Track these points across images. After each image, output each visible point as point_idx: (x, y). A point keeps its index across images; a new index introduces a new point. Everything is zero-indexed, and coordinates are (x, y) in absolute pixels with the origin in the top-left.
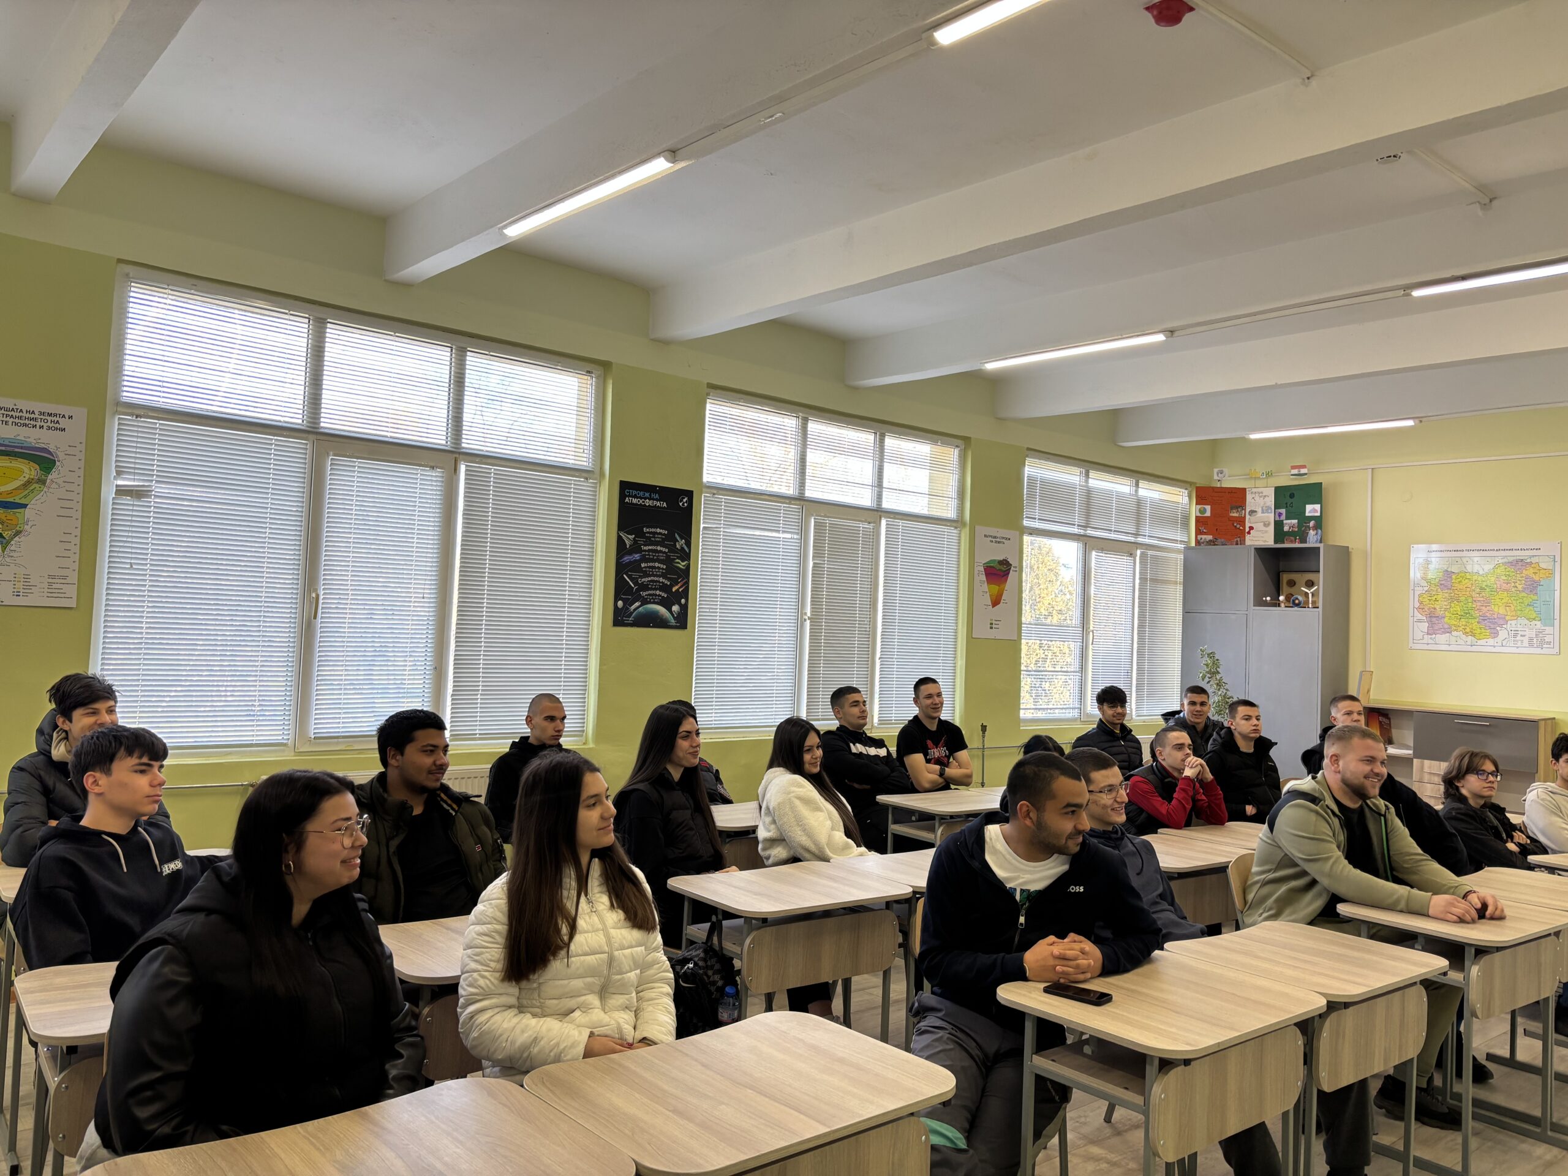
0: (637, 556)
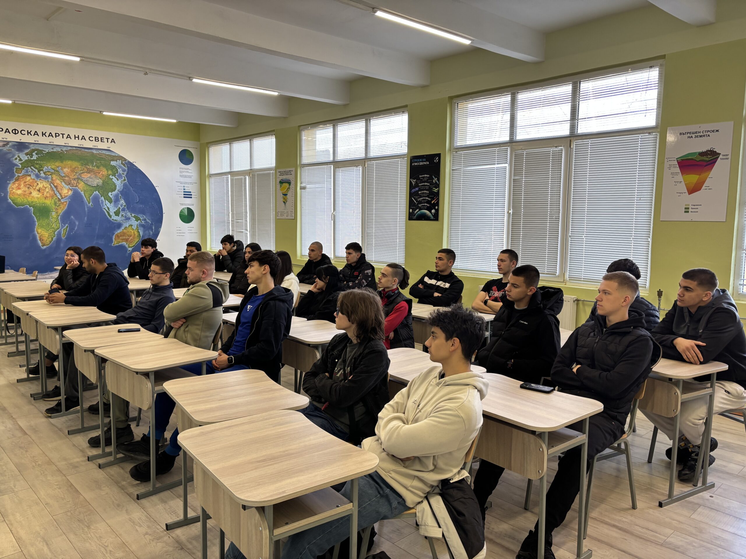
0: (417, 189)
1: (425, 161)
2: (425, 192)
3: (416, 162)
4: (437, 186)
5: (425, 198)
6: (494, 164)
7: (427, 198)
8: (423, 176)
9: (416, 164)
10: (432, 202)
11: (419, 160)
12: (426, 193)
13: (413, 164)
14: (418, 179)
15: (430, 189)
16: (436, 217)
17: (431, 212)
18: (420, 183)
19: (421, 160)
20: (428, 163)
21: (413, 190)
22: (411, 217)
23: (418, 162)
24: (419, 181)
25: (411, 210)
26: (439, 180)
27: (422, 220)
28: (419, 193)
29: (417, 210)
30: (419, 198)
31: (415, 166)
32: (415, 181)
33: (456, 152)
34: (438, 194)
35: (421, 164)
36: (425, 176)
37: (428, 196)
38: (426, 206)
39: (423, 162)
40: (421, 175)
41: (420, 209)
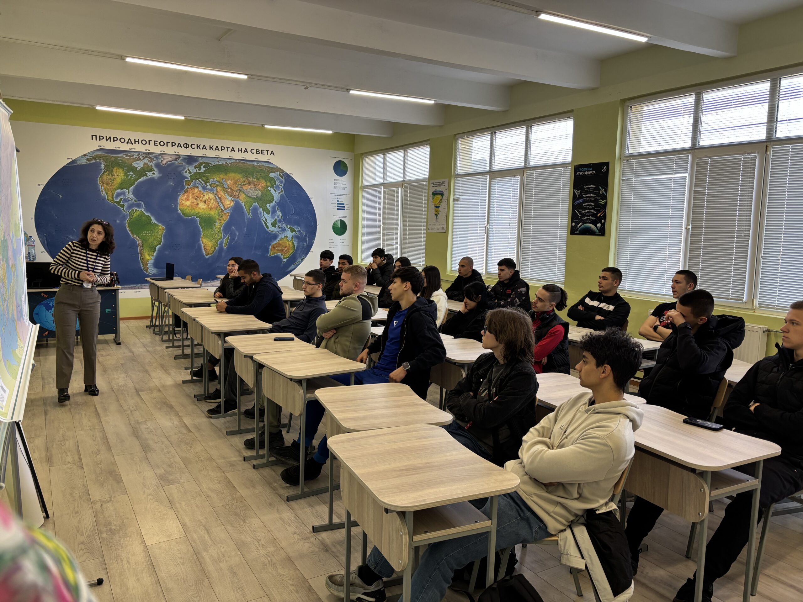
0: (581, 200)
1: (591, 171)
2: (590, 203)
3: (581, 171)
4: (605, 197)
5: (590, 211)
6: (672, 174)
7: (592, 211)
8: (589, 186)
9: (581, 173)
10: (598, 216)
11: (584, 169)
12: (591, 205)
13: (577, 174)
14: (582, 189)
15: (596, 201)
16: (602, 232)
17: (596, 226)
18: (585, 195)
19: (586, 169)
20: (595, 172)
21: (577, 202)
22: (574, 231)
23: (584, 171)
24: (583, 192)
25: (573, 224)
26: (606, 191)
27: (586, 235)
28: (584, 205)
29: (581, 224)
30: (583, 210)
31: (580, 175)
32: (579, 191)
33: (627, 160)
34: (605, 206)
35: (587, 173)
36: (591, 186)
37: (593, 209)
38: (591, 219)
39: (589, 171)
40: (586, 185)
41: (584, 223)
